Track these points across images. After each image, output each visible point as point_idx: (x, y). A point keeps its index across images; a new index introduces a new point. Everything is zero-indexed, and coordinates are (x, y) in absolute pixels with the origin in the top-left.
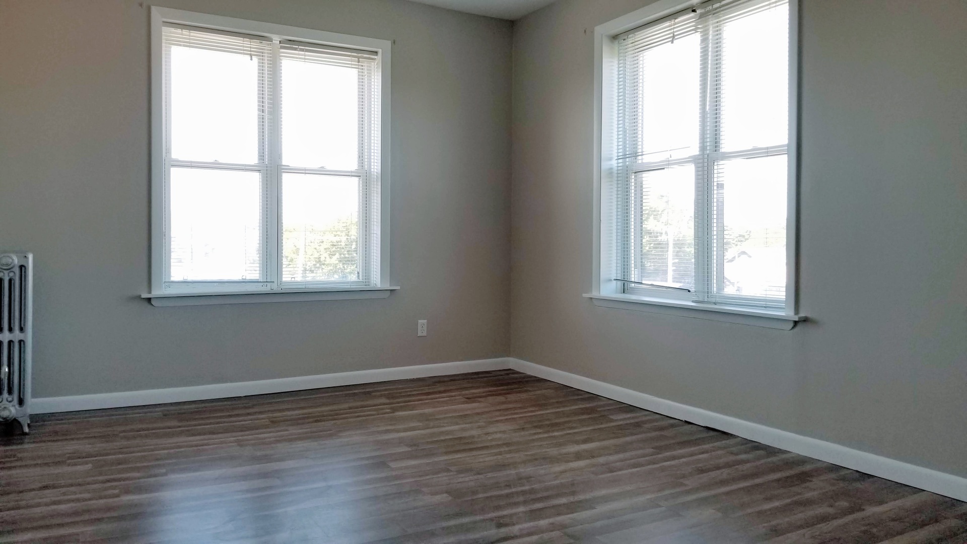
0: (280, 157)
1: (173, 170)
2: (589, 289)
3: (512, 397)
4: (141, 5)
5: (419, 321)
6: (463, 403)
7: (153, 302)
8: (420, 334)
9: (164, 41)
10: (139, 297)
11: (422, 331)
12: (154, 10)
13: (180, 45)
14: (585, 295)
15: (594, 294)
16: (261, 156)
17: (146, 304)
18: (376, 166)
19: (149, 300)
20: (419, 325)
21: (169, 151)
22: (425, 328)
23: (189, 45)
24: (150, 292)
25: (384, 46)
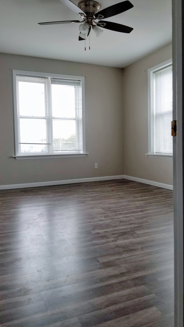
0: (52, 114)
1: (20, 119)
3: (123, 186)
4: (10, 69)
5: (95, 164)
6: (109, 187)
7: (16, 158)
8: (95, 168)
9: (16, 80)
10: (12, 157)
11: (96, 167)
12: (14, 71)
13: (21, 81)
14: (146, 154)
15: (149, 154)
16: (46, 114)
17: (14, 159)
18: (81, 116)
19: (15, 157)
20: (95, 165)
21: (19, 114)
22: (97, 166)
23: (24, 81)
24: (15, 155)
25: (82, 79)
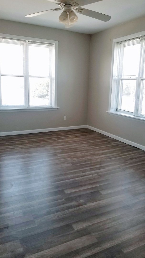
2: (108, 110)
